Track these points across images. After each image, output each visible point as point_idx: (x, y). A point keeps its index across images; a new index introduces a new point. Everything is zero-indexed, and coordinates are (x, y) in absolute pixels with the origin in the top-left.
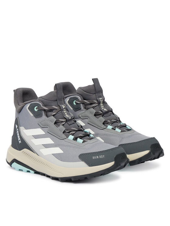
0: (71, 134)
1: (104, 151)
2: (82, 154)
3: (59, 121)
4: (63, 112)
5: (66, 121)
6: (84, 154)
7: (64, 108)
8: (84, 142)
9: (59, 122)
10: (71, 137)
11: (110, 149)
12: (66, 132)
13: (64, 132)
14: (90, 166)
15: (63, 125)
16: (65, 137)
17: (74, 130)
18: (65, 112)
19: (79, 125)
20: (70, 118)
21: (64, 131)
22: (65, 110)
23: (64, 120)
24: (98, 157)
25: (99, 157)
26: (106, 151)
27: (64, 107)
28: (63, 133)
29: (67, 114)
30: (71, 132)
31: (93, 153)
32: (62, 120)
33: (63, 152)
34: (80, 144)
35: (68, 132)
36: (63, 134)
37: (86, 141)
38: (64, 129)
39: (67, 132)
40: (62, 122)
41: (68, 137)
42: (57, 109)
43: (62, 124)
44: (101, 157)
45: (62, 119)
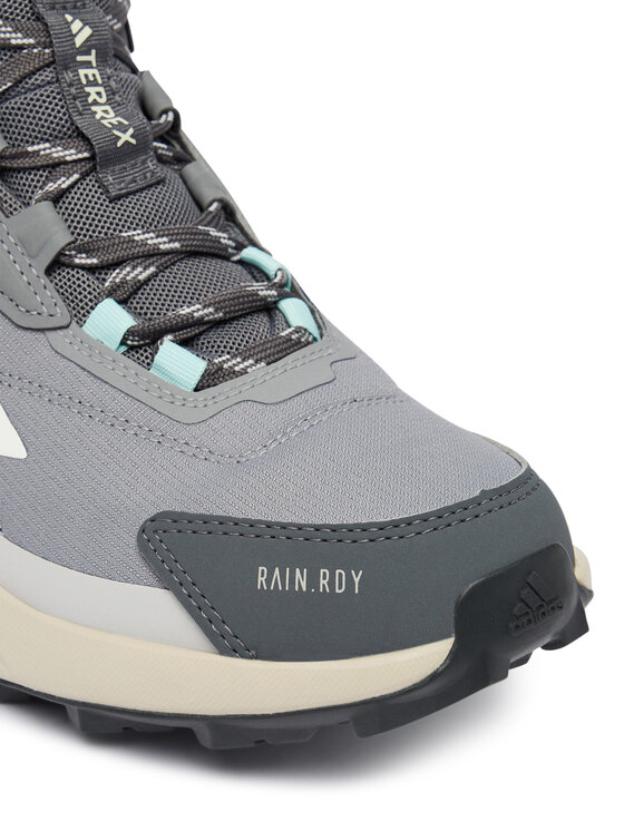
0: (110, 293)
1: (364, 528)
2: (176, 517)
3: (27, 162)
4: (69, 76)
5: (93, 158)
6: (191, 519)
7: (79, 41)
8: (209, 380)
9: (24, 170)
10: (111, 321)
11: (424, 518)
12: (73, 266)
13: (57, 265)
14: (223, 651)
15: (57, 198)
16: (62, 314)
17: (151, 255)
18: (94, 83)
19: (207, 194)
20: (126, 137)
21: (61, 254)
22: (92, 58)
23: (71, 154)
24: (301, 580)
25: (313, 580)
26: (382, 527)
27: (87, 31)
28: (49, 271)
29: (111, 93)
30: (118, 264)
31: (269, 525)
32: (58, 153)
33: (20, 453)
34: (174, 394)
35: (91, 269)
36: (44, 280)
37: (232, 374)
38: (61, 238)
39: (83, 267)
40: (55, 166)
41: (80, 313)
42: (21, 47)
43: (51, 187)
44: (331, 583)
45: (53, 139)
